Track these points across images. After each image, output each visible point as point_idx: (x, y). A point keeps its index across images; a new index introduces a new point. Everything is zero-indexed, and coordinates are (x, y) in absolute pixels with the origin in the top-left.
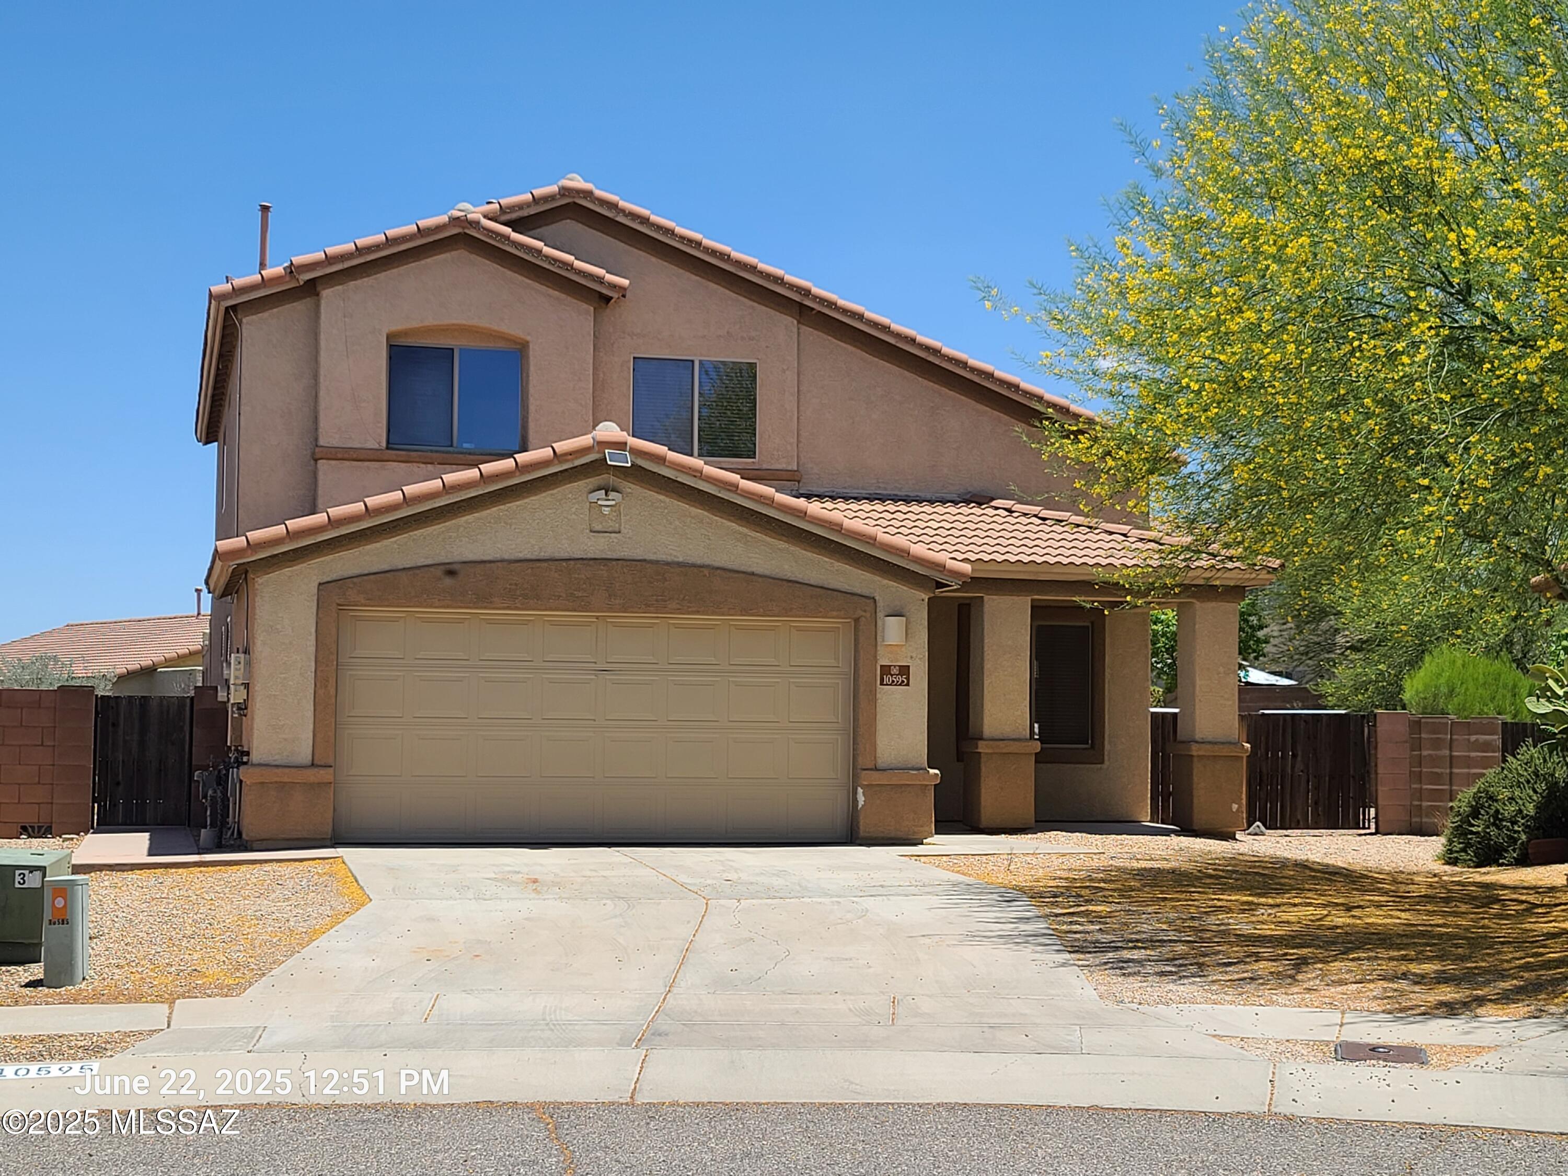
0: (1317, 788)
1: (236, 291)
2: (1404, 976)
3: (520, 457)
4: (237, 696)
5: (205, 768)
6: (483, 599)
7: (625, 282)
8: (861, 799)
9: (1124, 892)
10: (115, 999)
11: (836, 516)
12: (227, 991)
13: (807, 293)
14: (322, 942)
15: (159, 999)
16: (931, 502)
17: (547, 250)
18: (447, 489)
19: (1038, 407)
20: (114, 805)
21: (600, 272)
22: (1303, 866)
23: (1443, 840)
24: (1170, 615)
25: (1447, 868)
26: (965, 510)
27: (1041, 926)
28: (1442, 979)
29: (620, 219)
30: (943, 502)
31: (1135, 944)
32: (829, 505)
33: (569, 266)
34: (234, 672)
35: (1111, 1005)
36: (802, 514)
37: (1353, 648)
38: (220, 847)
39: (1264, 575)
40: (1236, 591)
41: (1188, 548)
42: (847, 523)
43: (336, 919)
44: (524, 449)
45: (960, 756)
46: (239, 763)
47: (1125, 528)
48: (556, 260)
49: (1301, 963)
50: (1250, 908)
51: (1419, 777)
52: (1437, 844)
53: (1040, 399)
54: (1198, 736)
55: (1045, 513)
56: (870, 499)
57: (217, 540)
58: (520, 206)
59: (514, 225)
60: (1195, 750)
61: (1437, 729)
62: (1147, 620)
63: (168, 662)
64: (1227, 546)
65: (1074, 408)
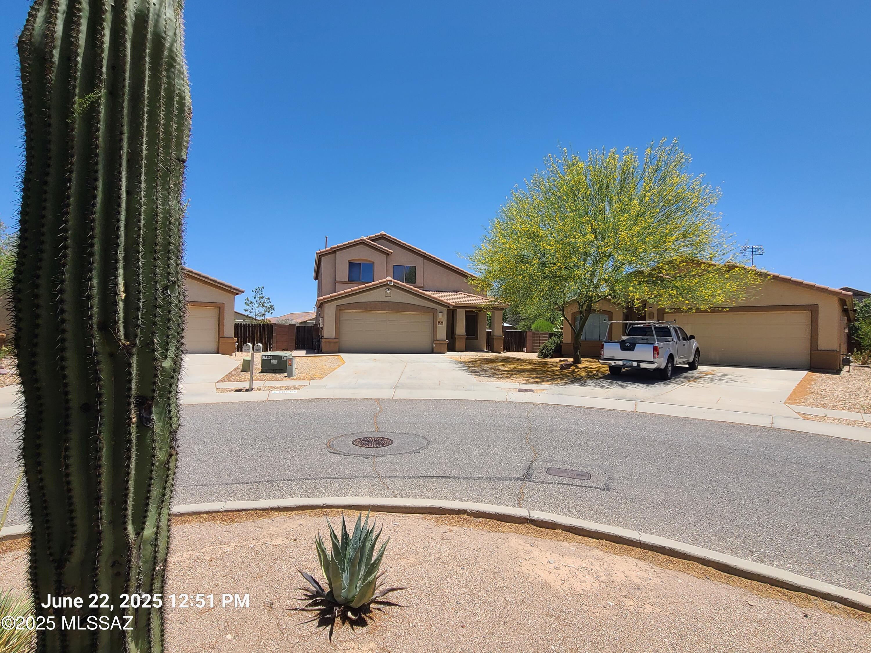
0: (516, 344)
1: (321, 252)
2: (530, 377)
3: (373, 283)
4: (321, 326)
5: (315, 339)
6: (366, 309)
7: (392, 251)
8: (434, 346)
9: (481, 363)
10: (300, 380)
11: (430, 294)
12: (320, 378)
13: (425, 253)
14: (336, 370)
15: (308, 380)
16: (447, 292)
17: (378, 245)
18: (359, 289)
19: (467, 275)
20: (299, 346)
21: (387, 249)
22: (513, 358)
23: (538, 354)
24: (490, 313)
25: (539, 359)
26: (454, 294)
27: (466, 368)
28: (537, 378)
29: (391, 240)
30: (450, 292)
31: (482, 371)
32: (429, 292)
33: (382, 248)
34: (321, 322)
35: (478, 382)
36: (424, 294)
37: (523, 320)
38: (318, 353)
39: (507, 306)
40: (502, 309)
41: (494, 301)
42: (432, 296)
43: (339, 366)
44: (373, 281)
45: (452, 338)
46: (322, 338)
47: (482, 297)
48: (379, 247)
49: (512, 374)
50: (504, 365)
51: (534, 343)
52: (537, 354)
53: (467, 273)
54: (495, 335)
55: (468, 294)
56: (436, 291)
57: (318, 297)
58: (373, 237)
59: (372, 240)
60: (494, 337)
61: (538, 334)
62: (486, 314)
63: (309, 320)
64: (501, 300)
65: (474, 275)
